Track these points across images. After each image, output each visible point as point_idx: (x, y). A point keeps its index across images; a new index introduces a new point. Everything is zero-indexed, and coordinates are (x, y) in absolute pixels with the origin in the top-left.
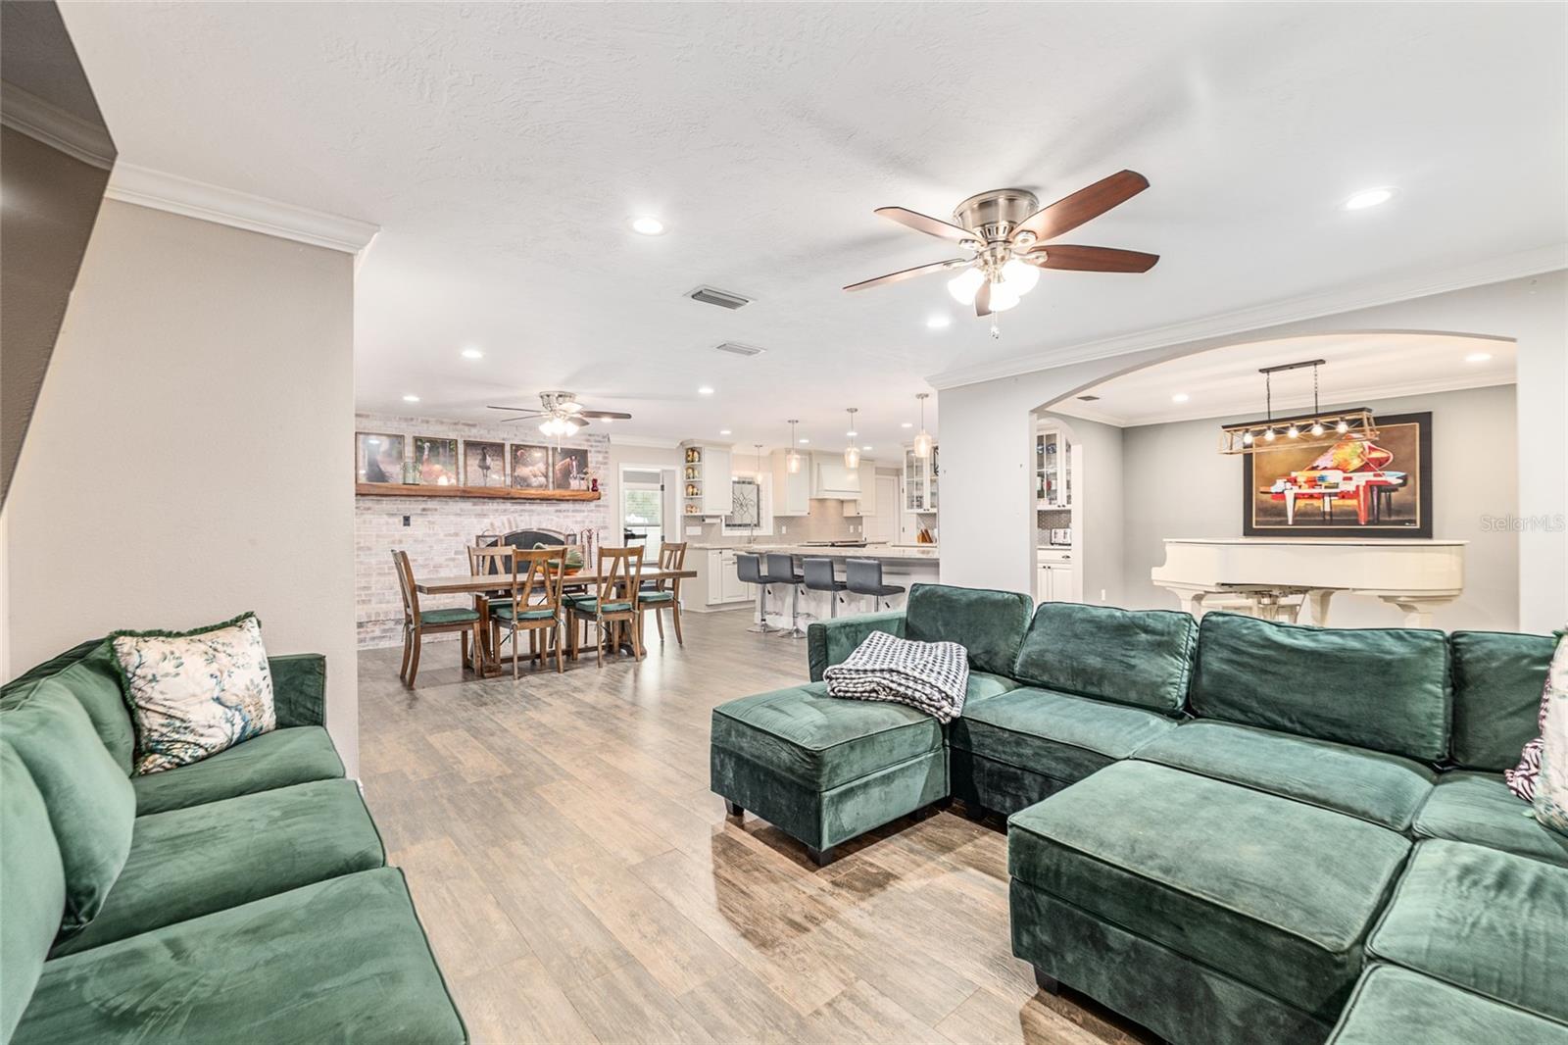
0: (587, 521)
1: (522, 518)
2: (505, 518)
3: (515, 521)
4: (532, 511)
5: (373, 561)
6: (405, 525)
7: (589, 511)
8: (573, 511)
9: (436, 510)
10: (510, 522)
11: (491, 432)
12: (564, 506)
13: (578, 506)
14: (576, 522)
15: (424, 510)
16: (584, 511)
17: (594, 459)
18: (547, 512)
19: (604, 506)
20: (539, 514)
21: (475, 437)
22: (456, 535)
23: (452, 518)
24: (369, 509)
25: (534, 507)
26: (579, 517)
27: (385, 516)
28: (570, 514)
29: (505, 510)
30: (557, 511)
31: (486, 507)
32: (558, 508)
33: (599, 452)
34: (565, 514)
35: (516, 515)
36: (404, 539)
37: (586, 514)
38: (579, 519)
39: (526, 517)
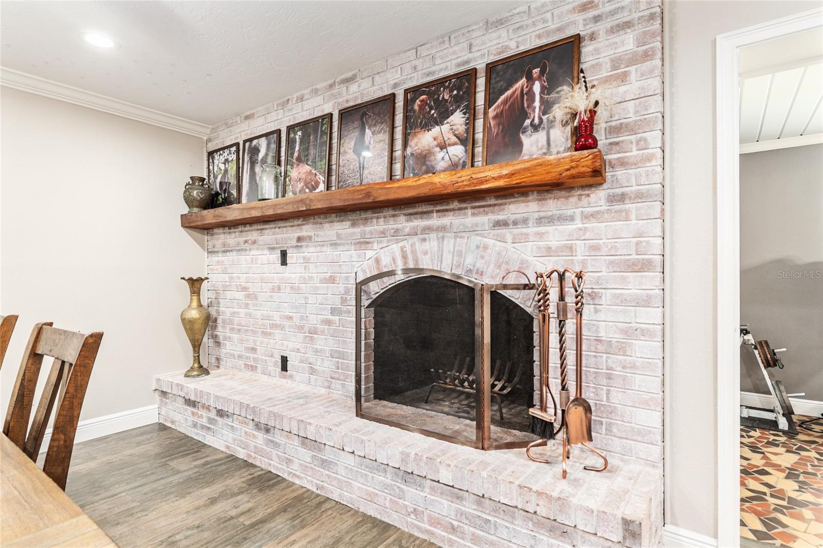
0: (581, 247)
1: (426, 245)
2: (396, 248)
3: (414, 252)
4: (443, 228)
5: (258, 314)
6: (282, 264)
7: (586, 217)
8: (540, 221)
9: (310, 238)
10: (405, 257)
11: (377, 78)
12: (515, 209)
13: (553, 205)
14: (549, 252)
15: (299, 239)
16: (572, 219)
17: (605, 57)
18: (473, 230)
19: (640, 197)
20: (457, 235)
21: (356, 98)
22: (332, 280)
23: (328, 250)
24: (254, 242)
25: (447, 220)
26: (556, 235)
27: (266, 252)
28: (531, 230)
29: (397, 231)
30: (498, 224)
31: (368, 229)
32: (501, 217)
33: (628, 25)
34: (517, 231)
35: (415, 239)
36: (283, 286)
37: (578, 224)
38: (554, 244)
39: (432, 243)
